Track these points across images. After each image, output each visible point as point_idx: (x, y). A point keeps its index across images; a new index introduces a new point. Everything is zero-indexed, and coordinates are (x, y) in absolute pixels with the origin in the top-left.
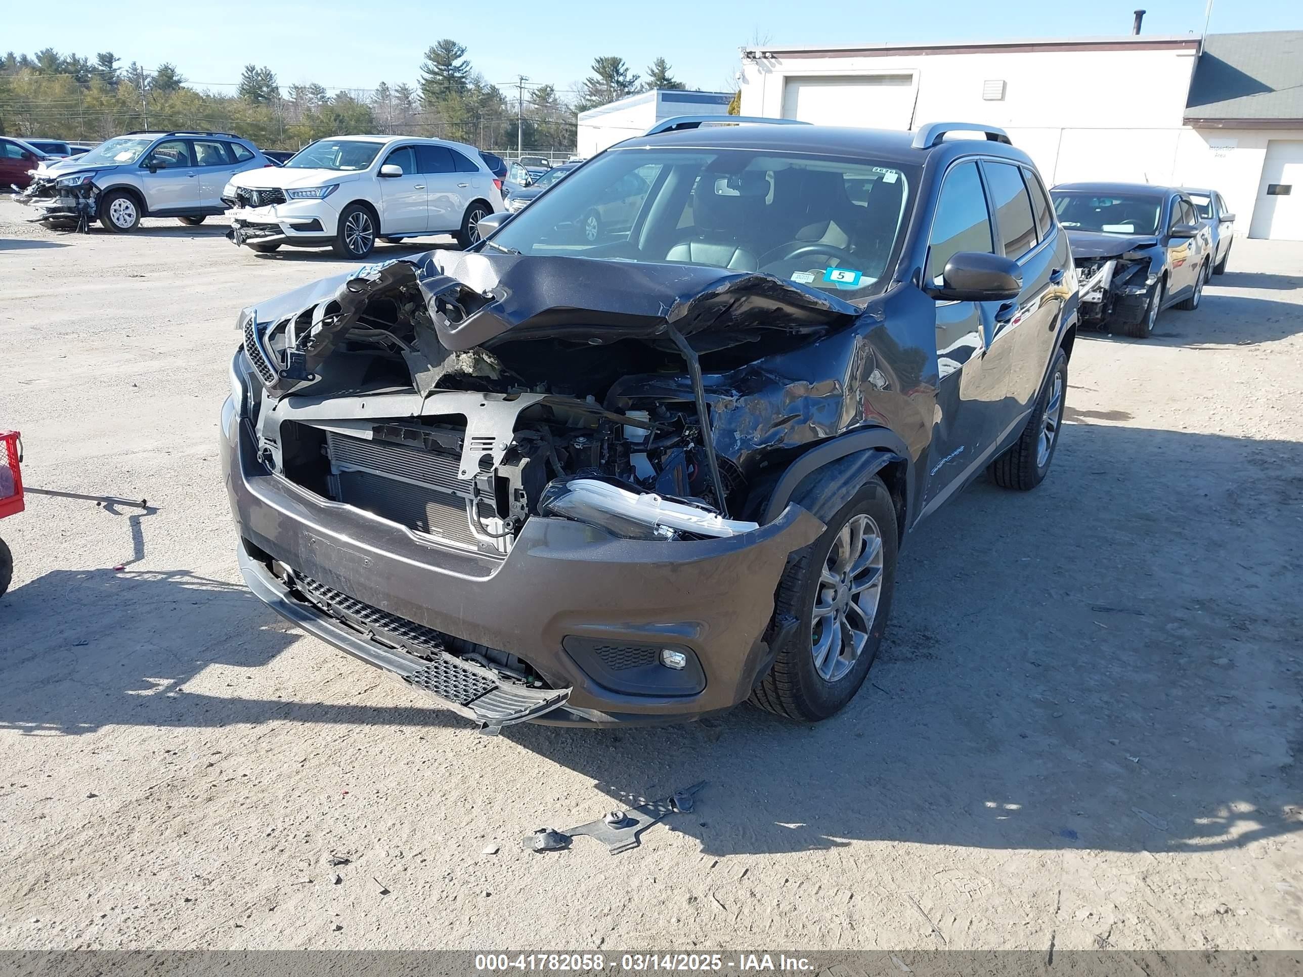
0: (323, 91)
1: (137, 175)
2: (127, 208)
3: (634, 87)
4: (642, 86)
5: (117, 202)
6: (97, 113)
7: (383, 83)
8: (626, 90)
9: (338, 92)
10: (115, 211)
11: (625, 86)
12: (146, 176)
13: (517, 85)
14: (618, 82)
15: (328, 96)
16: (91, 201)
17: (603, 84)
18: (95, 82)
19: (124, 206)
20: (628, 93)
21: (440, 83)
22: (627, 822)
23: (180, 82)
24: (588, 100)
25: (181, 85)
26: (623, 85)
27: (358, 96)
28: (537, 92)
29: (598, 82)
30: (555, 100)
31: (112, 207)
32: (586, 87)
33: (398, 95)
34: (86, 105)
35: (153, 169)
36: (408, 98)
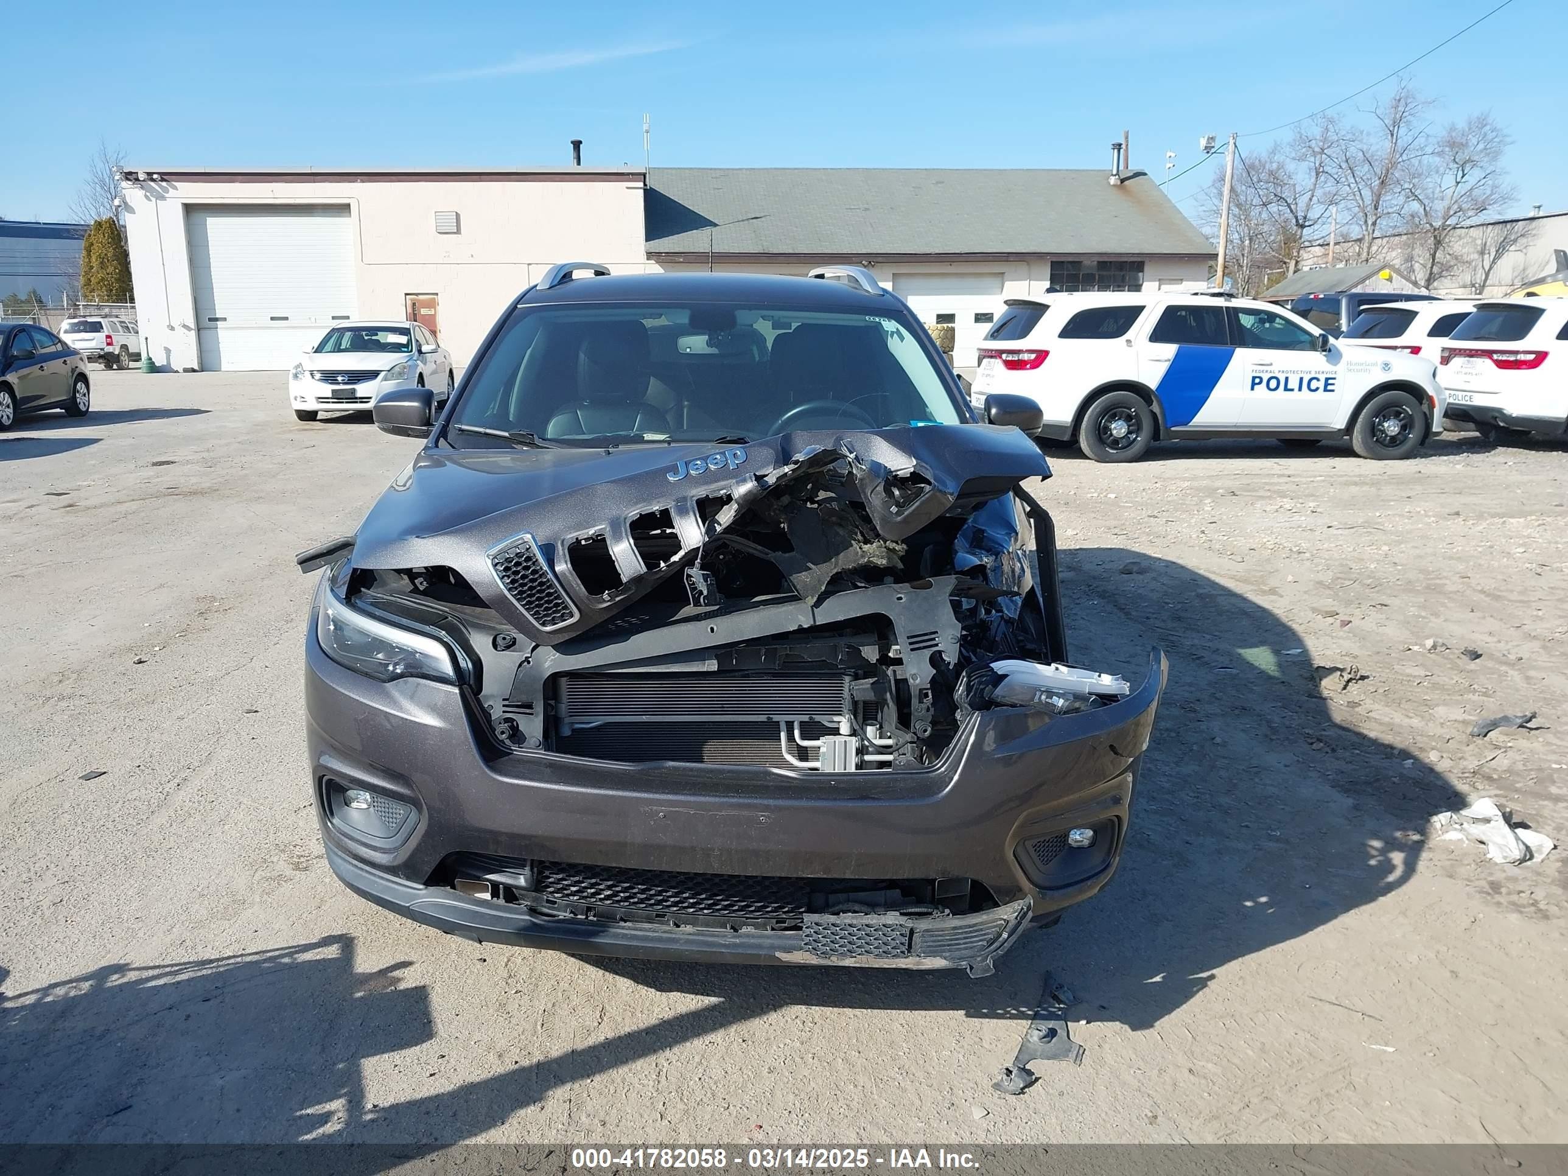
22: (1052, 1033)
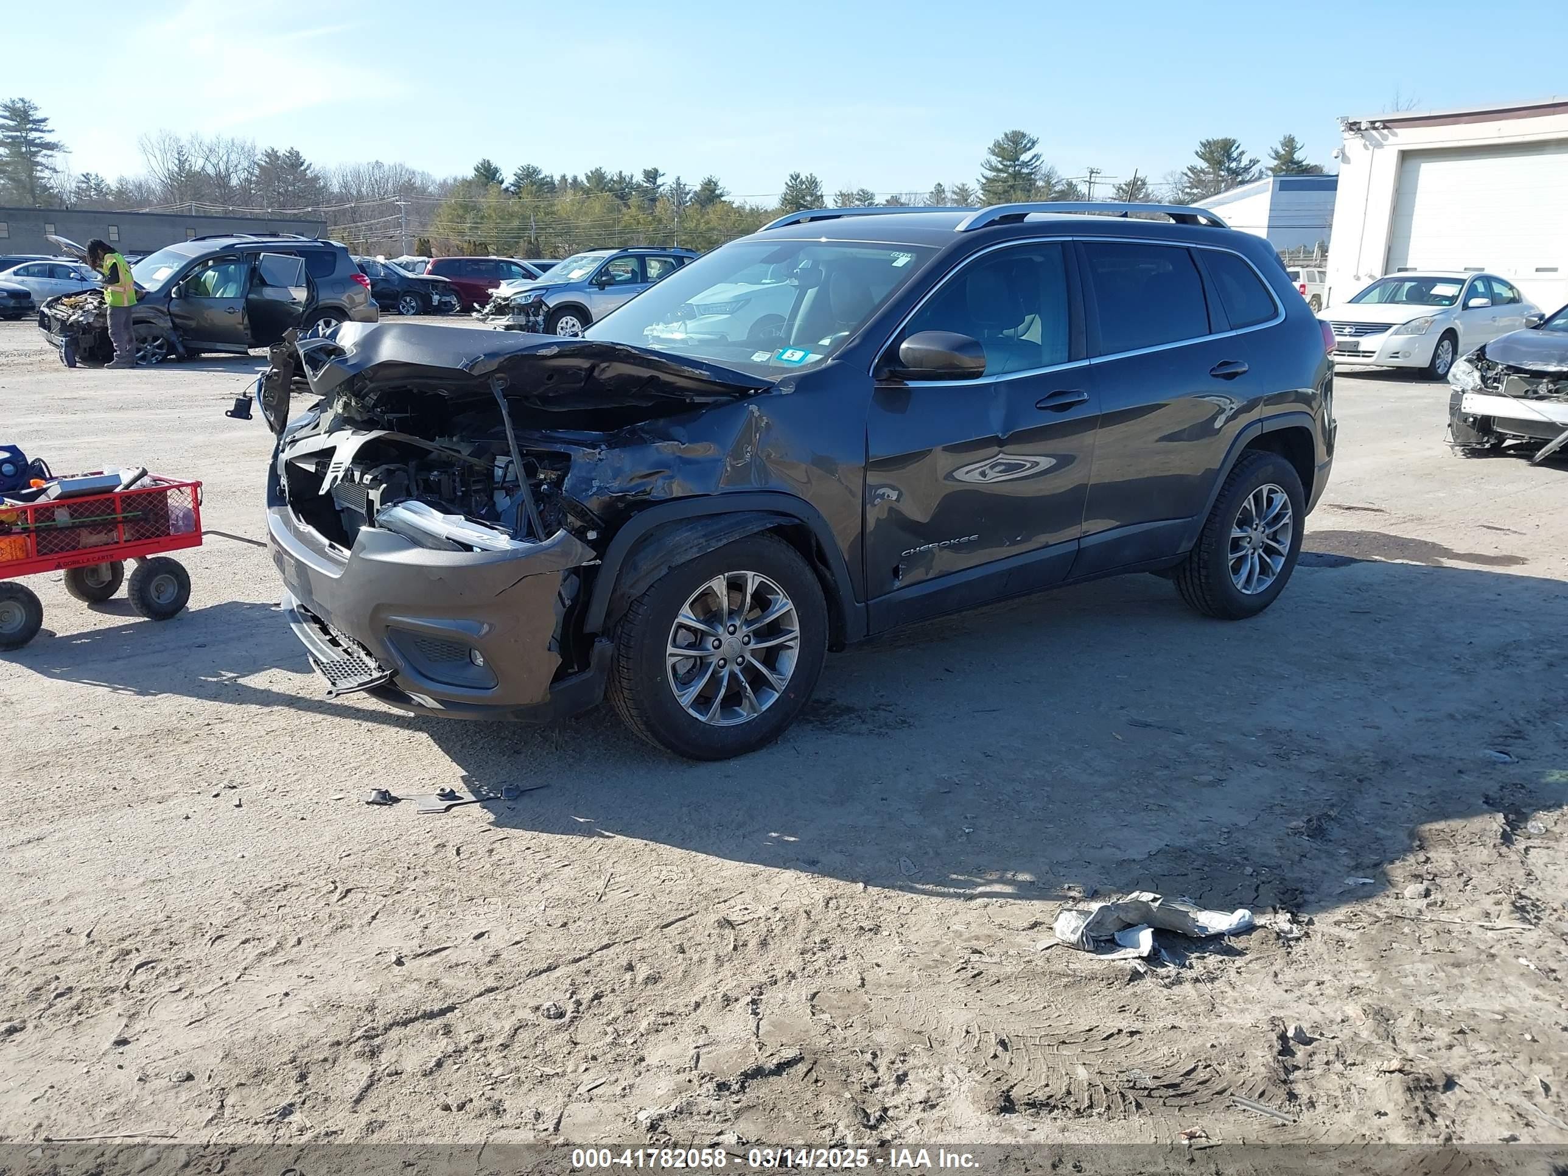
0: (872, 197)
1: (586, 292)
2: (574, 325)
3: (1251, 175)
4: (1261, 172)
5: (564, 319)
6: (634, 232)
7: (939, 184)
8: (1240, 178)
9: (889, 197)
10: (562, 329)
11: (1238, 174)
12: (595, 293)
13: (1085, 179)
14: (1229, 169)
15: (876, 203)
16: (540, 319)
17: (1208, 173)
18: (634, 199)
19: (570, 323)
20: (1242, 183)
21: (1005, 181)
22: (451, 796)
23: (722, 196)
24: (1187, 193)
25: (723, 199)
26: (1235, 173)
27: (910, 200)
28: (1124, 187)
29: (1202, 171)
30: (1147, 195)
31: (559, 325)
32: (1186, 178)
33: (955, 197)
34: (623, 224)
35: (602, 286)
36: (967, 200)
